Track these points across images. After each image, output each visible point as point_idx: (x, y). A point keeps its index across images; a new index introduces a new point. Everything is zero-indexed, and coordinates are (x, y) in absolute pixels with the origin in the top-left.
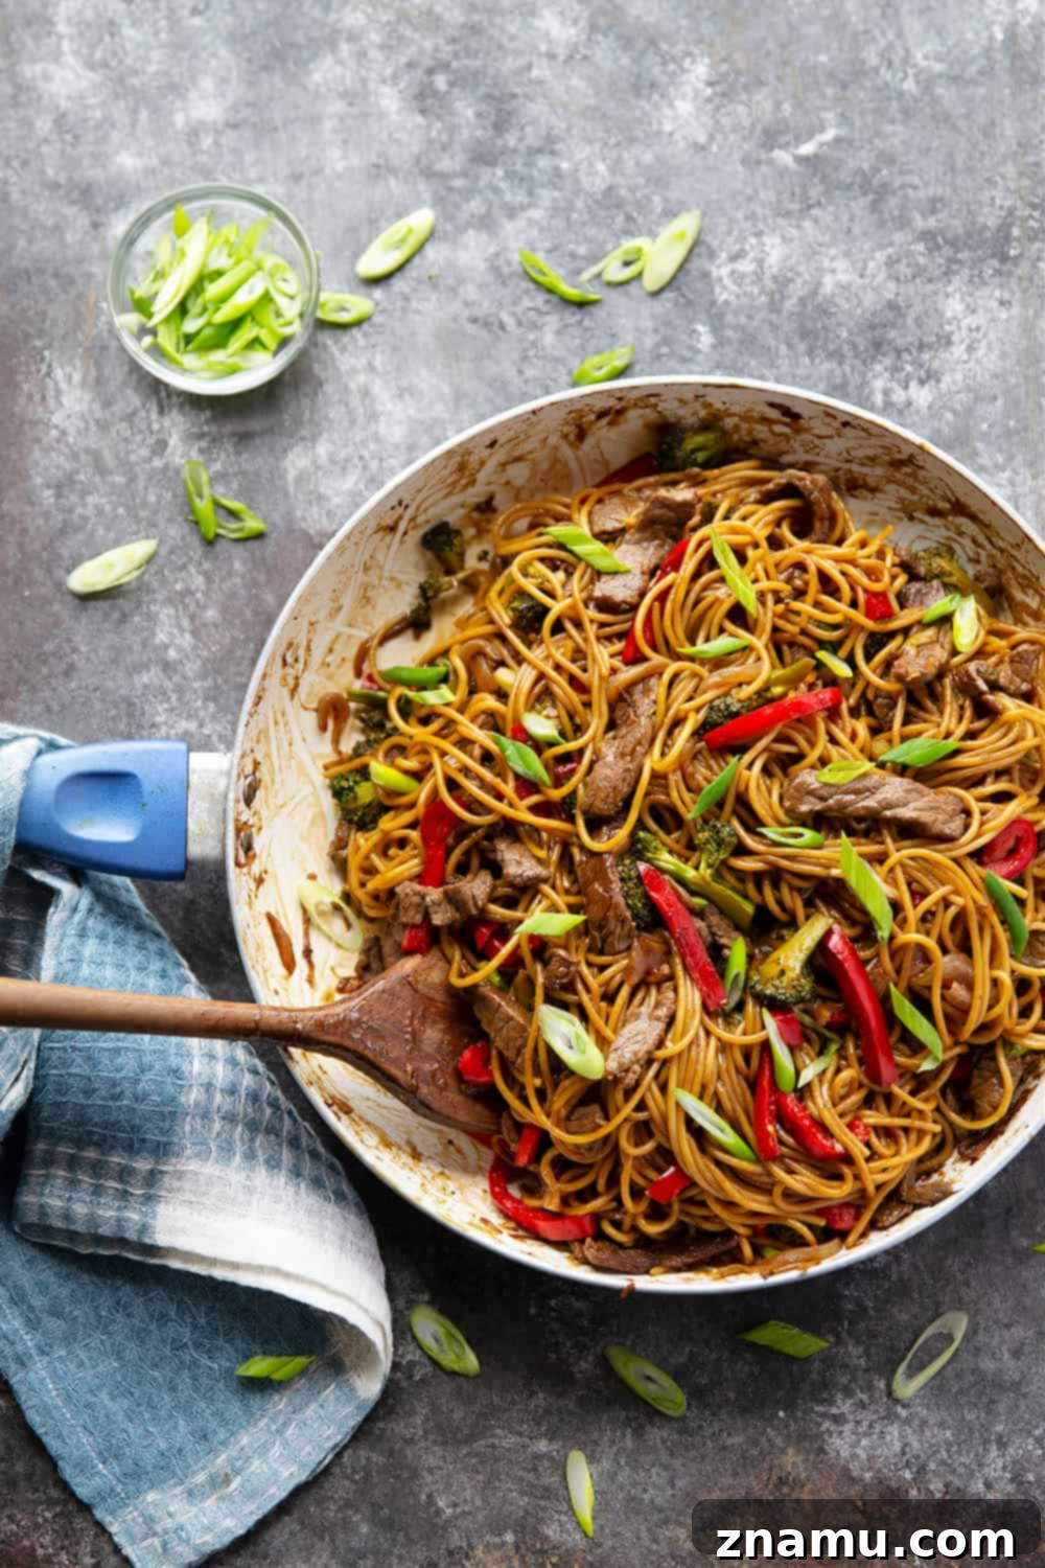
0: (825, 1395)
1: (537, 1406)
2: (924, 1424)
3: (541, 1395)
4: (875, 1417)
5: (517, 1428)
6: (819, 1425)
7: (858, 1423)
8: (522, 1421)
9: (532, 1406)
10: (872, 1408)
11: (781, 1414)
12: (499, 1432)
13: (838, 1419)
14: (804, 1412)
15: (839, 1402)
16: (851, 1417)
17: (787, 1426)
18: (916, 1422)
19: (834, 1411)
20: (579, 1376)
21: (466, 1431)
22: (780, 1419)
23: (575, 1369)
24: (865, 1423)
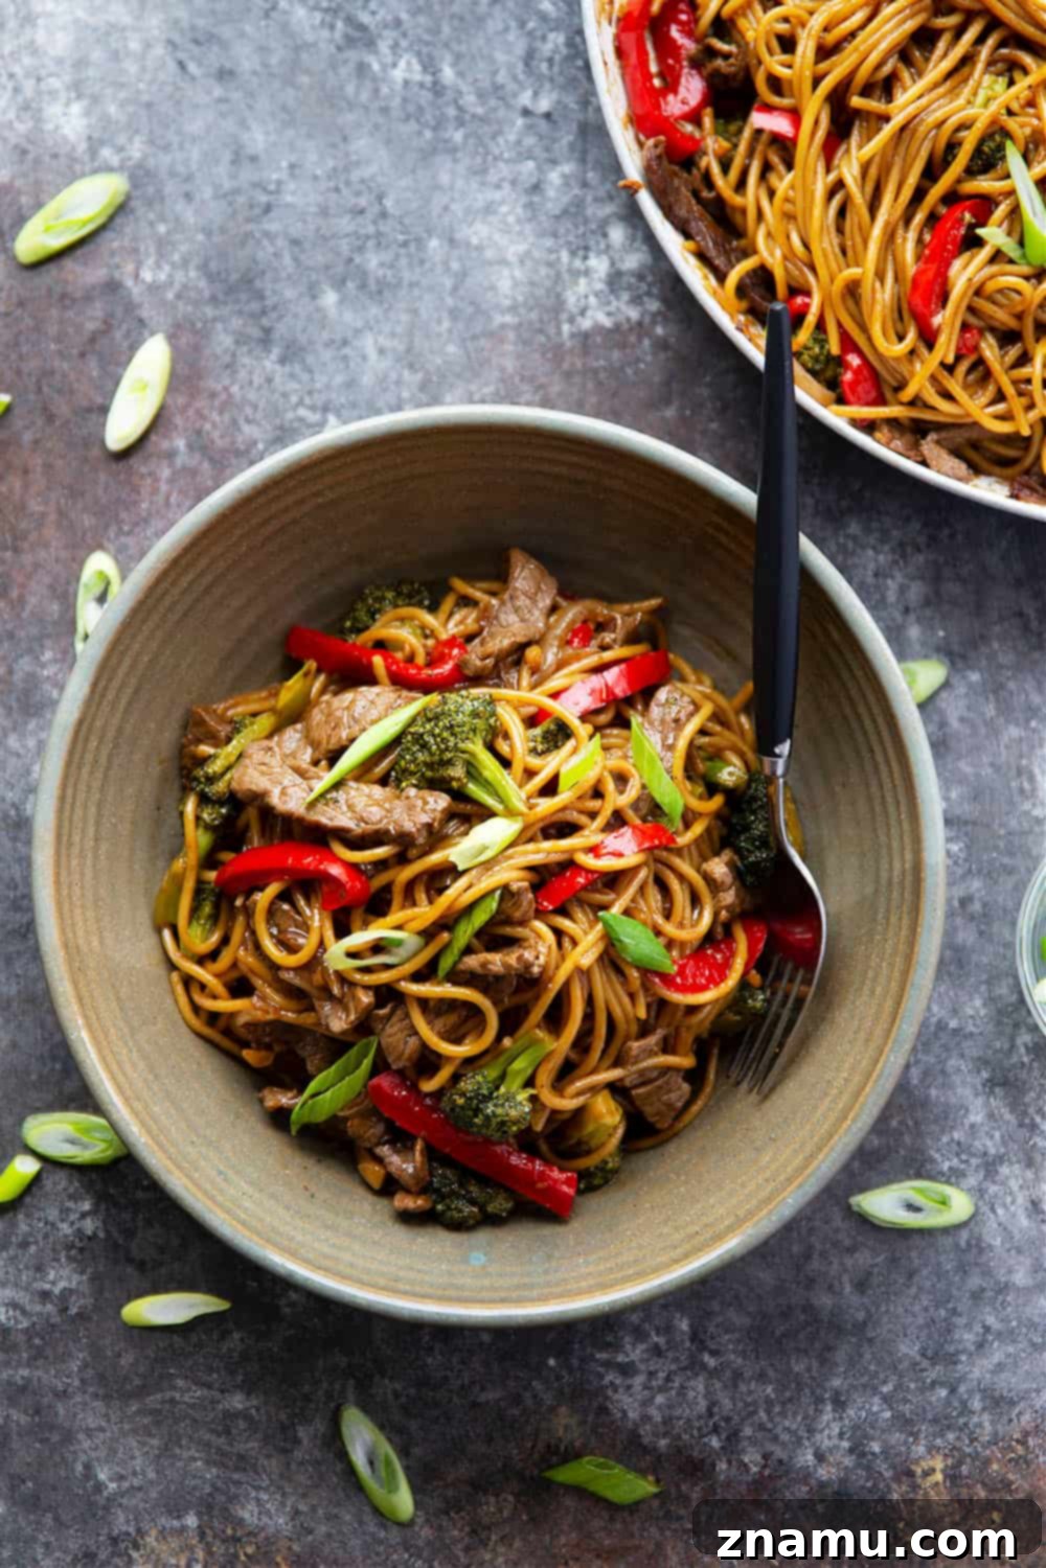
0: (609, 1338)
1: (229, 1349)
2: (737, 1376)
3: (236, 1336)
4: (673, 1367)
5: (205, 1378)
6: (601, 1377)
7: (652, 1374)
8: (211, 1370)
9: (224, 1350)
10: (670, 1355)
11: (552, 1362)
12: (180, 1383)
13: (627, 1370)
14: (582, 1360)
15: (628, 1347)
16: (642, 1367)
17: (558, 1378)
18: (728, 1374)
19: (620, 1358)
20: (287, 1310)
21: (137, 1382)
22: (551, 1369)
23: (283, 1302)
24: (662, 1375)
